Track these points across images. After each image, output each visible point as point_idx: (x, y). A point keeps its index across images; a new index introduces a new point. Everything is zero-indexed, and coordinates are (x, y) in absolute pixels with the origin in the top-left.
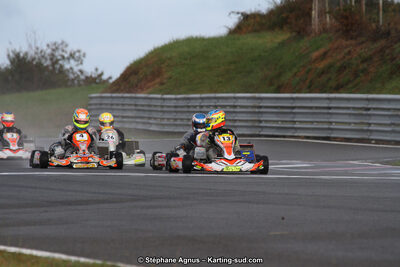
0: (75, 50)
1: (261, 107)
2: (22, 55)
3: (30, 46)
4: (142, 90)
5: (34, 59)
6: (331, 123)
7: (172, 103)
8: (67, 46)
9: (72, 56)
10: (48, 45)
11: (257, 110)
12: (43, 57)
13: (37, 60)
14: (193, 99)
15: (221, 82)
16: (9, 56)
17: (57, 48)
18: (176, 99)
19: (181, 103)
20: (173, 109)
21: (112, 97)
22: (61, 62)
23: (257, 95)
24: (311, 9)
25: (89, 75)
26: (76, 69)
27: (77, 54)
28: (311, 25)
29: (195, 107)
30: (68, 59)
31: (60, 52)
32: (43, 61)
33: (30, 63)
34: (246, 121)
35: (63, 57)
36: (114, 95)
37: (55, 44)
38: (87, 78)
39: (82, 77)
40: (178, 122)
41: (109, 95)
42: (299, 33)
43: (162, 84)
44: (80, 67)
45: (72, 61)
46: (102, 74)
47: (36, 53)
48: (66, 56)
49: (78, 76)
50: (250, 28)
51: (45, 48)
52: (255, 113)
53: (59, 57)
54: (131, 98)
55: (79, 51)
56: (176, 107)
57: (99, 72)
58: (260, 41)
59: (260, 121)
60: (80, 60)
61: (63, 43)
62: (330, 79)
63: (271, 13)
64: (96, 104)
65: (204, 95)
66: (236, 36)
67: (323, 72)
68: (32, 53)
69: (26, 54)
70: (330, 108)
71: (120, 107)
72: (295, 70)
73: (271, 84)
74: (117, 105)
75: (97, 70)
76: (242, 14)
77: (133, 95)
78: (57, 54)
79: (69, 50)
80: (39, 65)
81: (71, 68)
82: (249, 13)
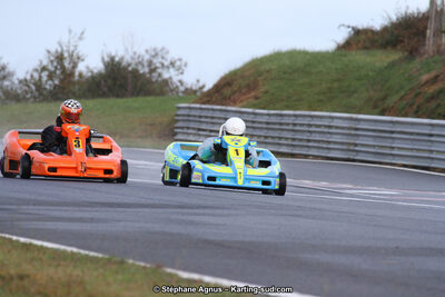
0: (176, 58)
1: (357, 129)
2: (117, 59)
3: (126, 50)
4: (234, 103)
5: (129, 65)
6: (431, 151)
7: (265, 119)
8: (167, 53)
9: (172, 64)
10: (147, 51)
11: (353, 132)
12: (140, 63)
13: (133, 66)
14: (286, 115)
15: (321, 101)
16: (103, 59)
17: (156, 55)
18: (268, 115)
19: (273, 120)
20: (264, 126)
21: (201, 109)
22: (159, 70)
23: (354, 116)
24: (426, 28)
25: (189, 86)
26: (175, 79)
27: (178, 63)
28: (424, 45)
29: (288, 124)
30: (168, 67)
31: (160, 60)
32: (140, 68)
33: (125, 69)
34: (342, 143)
35: (163, 65)
36: (204, 106)
37: (155, 50)
38: (186, 89)
39: (182, 89)
40: (269, 140)
41: (198, 106)
42: (411, 53)
43: (257, 98)
44: (180, 77)
45: (172, 70)
46: (204, 86)
47: (133, 58)
48: (166, 63)
49: (177, 87)
50: (360, 45)
51: (143, 53)
52: (350, 135)
53: (158, 65)
54: (221, 110)
55: (180, 60)
56: (268, 123)
57: (201, 84)
58: (369, 59)
59: (356, 145)
60: (180, 70)
61: (163, 49)
62: (439, 105)
63: (385, 29)
64: (183, 115)
65: (298, 112)
66: (344, 52)
67: (433, 97)
68: (128, 59)
69: (122, 58)
70: (431, 135)
71: (209, 120)
72: (403, 93)
73: (375, 107)
74: (206, 117)
75: (198, 81)
76: (353, 28)
77: (223, 108)
78: (155, 61)
79: (170, 57)
80: (135, 72)
81: (170, 78)
82: (360, 27)
